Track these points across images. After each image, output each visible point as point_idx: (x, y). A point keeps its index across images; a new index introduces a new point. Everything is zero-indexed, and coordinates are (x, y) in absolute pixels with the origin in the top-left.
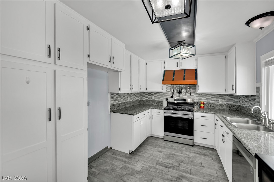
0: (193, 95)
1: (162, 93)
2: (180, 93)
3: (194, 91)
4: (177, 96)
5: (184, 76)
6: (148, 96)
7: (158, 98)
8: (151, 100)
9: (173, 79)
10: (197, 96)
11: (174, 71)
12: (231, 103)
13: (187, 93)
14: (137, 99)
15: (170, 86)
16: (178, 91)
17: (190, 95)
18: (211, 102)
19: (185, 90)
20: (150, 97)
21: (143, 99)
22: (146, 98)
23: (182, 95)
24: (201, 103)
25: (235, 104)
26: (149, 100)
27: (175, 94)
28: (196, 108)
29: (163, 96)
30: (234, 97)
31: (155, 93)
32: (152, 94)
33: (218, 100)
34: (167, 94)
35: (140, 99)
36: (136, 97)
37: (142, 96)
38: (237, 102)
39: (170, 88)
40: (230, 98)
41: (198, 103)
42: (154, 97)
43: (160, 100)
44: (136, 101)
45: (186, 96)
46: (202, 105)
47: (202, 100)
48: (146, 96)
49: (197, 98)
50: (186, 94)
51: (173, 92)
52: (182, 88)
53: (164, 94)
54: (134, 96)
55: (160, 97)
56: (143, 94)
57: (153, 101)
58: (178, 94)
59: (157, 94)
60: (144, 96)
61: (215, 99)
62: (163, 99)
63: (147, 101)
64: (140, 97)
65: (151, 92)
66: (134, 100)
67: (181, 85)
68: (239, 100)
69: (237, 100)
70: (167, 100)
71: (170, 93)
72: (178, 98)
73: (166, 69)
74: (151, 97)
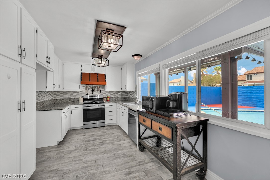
0: (102, 93)
1: (78, 91)
2: (93, 91)
3: (103, 89)
4: (91, 94)
5: (98, 78)
6: (64, 95)
7: (73, 96)
8: (67, 98)
9: (90, 80)
10: (105, 93)
11: (90, 74)
12: (124, 96)
13: (99, 91)
14: (51, 98)
15: (85, 85)
16: (92, 90)
17: (101, 92)
18: (114, 97)
19: (97, 89)
20: (65, 95)
21: (57, 98)
22: (61, 96)
23: (94, 93)
24: (108, 98)
25: (125, 97)
26: (64, 98)
27: (89, 92)
28: (105, 101)
29: (79, 94)
30: (125, 93)
31: (71, 92)
32: (67, 92)
33: (117, 95)
34: (82, 92)
35: (53, 98)
36: (51, 97)
37: (56, 96)
38: (126, 96)
39: (85, 87)
40: (123, 94)
41: (106, 98)
42: (70, 95)
43: (76, 98)
44: (50, 100)
45: (97, 93)
46: (108, 99)
47: (109, 95)
48: (61, 95)
49: (105, 94)
50: (97, 92)
51: (87, 90)
52: (95, 87)
53: (80, 92)
54: (49, 96)
55: (76, 95)
56: (57, 93)
57: (69, 99)
58: (91, 92)
59: (73, 93)
60: (59, 95)
61: (116, 94)
62: (79, 96)
63: (62, 99)
64: (53, 97)
65: (67, 91)
66: (49, 99)
67: (94, 85)
68: (127, 94)
69: (126, 95)
70: (83, 97)
71: (85, 91)
72: (92, 95)
73: (83, 72)
74: (67, 95)
